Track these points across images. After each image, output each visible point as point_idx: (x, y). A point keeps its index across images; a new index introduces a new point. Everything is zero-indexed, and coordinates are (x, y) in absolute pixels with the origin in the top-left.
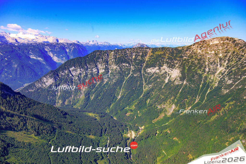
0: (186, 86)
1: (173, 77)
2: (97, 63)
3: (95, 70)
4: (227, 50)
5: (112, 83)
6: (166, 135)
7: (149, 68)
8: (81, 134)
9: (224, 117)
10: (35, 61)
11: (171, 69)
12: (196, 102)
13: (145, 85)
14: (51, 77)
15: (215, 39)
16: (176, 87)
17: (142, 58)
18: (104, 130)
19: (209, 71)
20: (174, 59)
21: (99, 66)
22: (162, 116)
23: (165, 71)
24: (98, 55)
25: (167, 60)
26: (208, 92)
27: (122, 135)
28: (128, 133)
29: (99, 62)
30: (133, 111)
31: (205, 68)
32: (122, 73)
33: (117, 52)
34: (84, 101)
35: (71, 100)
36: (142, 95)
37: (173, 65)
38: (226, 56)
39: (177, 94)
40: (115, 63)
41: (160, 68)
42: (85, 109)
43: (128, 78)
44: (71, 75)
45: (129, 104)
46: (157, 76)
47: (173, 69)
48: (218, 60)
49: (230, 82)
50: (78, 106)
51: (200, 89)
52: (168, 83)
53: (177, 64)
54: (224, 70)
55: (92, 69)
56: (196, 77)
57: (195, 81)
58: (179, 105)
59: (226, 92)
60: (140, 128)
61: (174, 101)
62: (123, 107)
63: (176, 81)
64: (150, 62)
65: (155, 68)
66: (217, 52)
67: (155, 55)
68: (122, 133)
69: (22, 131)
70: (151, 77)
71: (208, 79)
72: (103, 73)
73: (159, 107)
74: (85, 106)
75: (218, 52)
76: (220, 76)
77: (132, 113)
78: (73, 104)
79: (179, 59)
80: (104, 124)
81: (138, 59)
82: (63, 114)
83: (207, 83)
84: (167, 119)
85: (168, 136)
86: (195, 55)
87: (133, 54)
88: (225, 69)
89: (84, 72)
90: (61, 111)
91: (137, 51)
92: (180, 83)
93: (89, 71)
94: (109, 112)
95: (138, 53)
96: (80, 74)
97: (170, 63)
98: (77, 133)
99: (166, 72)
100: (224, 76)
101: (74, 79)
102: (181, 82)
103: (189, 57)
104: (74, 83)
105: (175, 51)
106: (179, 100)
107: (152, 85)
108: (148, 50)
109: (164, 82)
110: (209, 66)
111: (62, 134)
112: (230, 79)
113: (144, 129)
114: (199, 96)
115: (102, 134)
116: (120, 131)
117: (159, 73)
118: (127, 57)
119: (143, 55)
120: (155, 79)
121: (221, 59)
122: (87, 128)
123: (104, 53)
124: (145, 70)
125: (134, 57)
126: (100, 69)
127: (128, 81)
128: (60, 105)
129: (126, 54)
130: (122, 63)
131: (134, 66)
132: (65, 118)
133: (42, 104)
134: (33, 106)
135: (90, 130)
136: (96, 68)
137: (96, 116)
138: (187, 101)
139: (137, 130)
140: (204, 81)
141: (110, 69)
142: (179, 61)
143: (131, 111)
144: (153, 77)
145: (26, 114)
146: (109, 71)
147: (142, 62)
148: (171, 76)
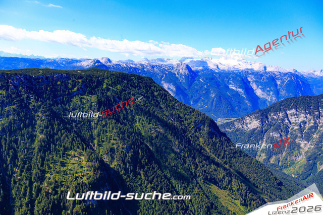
10: (234, 93)
14: (257, 118)
34: (305, 168)
35: (281, 159)
44: (287, 121)
50: (291, 172)
69: (226, 191)
74: (305, 177)
78: (282, 166)
82: (277, 182)
89: (312, 121)
90: (274, 177)
96: (305, 122)
132: (280, 191)
133: (250, 157)
134: (239, 156)
145: (231, 167)
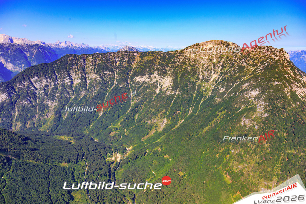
0: (179, 96)
1: (165, 86)
2: (70, 71)
3: (67, 81)
4: (221, 55)
5: (92, 97)
6: (157, 153)
7: (138, 76)
8: (49, 162)
9: (216, 128)
11: (162, 77)
12: (189, 114)
13: (133, 97)
14: (2, 91)
15: (209, 43)
16: (167, 97)
17: (128, 65)
18: (80, 155)
19: (203, 79)
20: (166, 65)
21: (73, 75)
22: (152, 132)
23: (155, 79)
24: (71, 61)
25: (158, 67)
26: (202, 102)
27: (104, 159)
28: (112, 156)
29: (73, 70)
30: (118, 130)
31: (199, 75)
32: (104, 84)
33: (97, 57)
34: (55, 122)
35: (35, 121)
36: (129, 110)
37: (164, 73)
38: (220, 62)
39: (169, 106)
40: (95, 71)
41: (150, 76)
42: (56, 131)
43: (111, 89)
44: (33, 88)
45: (114, 122)
46: (146, 86)
47: (164, 78)
48: (212, 66)
49: (223, 90)
50: (45, 128)
51: (194, 99)
52: (159, 94)
53: (169, 71)
54: (218, 77)
55: (63, 79)
56: (190, 86)
57: (188, 90)
58: (171, 118)
59: (218, 100)
60: (127, 149)
61: (166, 114)
62: (107, 125)
63: (167, 92)
64: (138, 69)
65: (144, 76)
66: (210, 57)
67: (144, 61)
68: (105, 157)
70: (140, 87)
71: (202, 87)
72: (78, 85)
73: (149, 122)
74: (55, 128)
75: (212, 58)
76: (214, 84)
77: (117, 132)
78: (38, 127)
79: (172, 65)
80: (81, 148)
81: (123, 65)
82: (21, 139)
83: (200, 92)
84: (157, 135)
85: (158, 154)
86: (188, 61)
87: (118, 59)
88: (219, 75)
89: (53, 84)
90: (18, 136)
91: (123, 56)
92: (172, 94)
93: (59, 82)
94: (88, 132)
95: (123, 58)
96: (47, 86)
97: (161, 70)
98: (43, 162)
99: (157, 81)
100: (217, 84)
101: (37, 93)
102: (173, 92)
103: (182, 63)
104: (38, 98)
105: (166, 56)
106: (171, 113)
107: (141, 97)
108: (136, 55)
109: (155, 93)
110: (202, 73)
111: (21, 164)
112: (223, 87)
113: (132, 149)
114: (192, 107)
115: (78, 160)
116: (101, 154)
117: (148, 82)
118: (109, 63)
119: (129, 60)
120: (144, 90)
121: (215, 65)
122: (57, 155)
123: (78, 58)
124: (132, 79)
125: (118, 63)
126: (74, 79)
127: (111, 93)
128: (19, 129)
129: (108, 60)
130: (103, 70)
131: (119, 74)
132: (26, 145)
135: (62, 157)
136: (69, 77)
137: (71, 140)
138: (180, 113)
139: (123, 151)
140: (198, 90)
141: (87, 78)
142: (171, 67)
143: (117, 129)
144: (142, 88)
146: (87, 81)
147: (129, 69)
148: (163, 86)
